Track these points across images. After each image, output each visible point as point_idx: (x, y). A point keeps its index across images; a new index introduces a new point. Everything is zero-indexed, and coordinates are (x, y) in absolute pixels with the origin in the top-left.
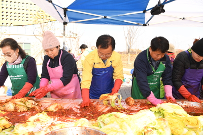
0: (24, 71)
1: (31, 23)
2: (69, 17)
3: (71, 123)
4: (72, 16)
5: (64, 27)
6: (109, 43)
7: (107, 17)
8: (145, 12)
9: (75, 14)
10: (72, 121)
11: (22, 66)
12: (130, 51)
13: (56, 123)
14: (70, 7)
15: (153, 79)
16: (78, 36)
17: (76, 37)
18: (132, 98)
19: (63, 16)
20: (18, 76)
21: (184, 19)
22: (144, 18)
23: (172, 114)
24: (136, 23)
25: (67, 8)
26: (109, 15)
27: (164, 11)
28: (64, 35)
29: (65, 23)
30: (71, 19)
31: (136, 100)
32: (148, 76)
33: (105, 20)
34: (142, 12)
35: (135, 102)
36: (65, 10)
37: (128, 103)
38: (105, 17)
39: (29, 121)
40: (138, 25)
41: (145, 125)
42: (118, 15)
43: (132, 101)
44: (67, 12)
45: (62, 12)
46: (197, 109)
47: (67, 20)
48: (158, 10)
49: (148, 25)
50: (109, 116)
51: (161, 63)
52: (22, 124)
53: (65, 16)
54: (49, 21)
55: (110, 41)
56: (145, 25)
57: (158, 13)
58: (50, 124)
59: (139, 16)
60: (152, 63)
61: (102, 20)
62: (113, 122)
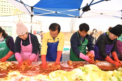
0: (6, 45)
1: (12, 14)
2: (35, 12)
3: (33, 77)
4: (37, 12)
5: (31, 18)
6: (56, 28)
7: (57, 12)
8: (79, 9)
9: (38, 10)
10: (34, 76)
11: (4, 42)
12: (73, 32)
13: (24, 77)
14: (35, 6)
15: (81, 48)
16: (41, 22)
17: (40, 23)
18: (71, 61)
19: (30, 11)
20: (2, 48)
21: (102, 14)
22: (79, 13)
23: (92, 71)
24: (74, 16)
25: (33, 7)
26: (58, 11)
27: (90, 9)
28: (31, 22)
29: (32, 16)
30: (36, 13)
31: (73, 62)
32: (78, 46)
33: (56, 14)
34: (78, 9)
35: (73, 63)
36: (32, 8)
37: (68, 64)
38: (56, 13)
39: (7, 77)
40: (76, 17)
41: (76, 78)
42: (64, 11)
43: (71, 63)
44: (33, 9)
45: (30, 9)
46: (108, 67)
47: (33, 13)
48: (87, 9)
49: (82, 17)
50: (56, 73)
51: (86, 39)
52: (3, 78)
53: (32, 12)
54: (24, 13)
55: (57, 27)
56: (79, 17)
57: (87, 11)
58: (20, 78)
59: (76, 12)
60: (80, 39)
61: (54, 14)
62: (58, 76)
